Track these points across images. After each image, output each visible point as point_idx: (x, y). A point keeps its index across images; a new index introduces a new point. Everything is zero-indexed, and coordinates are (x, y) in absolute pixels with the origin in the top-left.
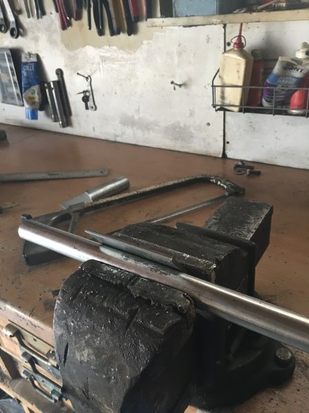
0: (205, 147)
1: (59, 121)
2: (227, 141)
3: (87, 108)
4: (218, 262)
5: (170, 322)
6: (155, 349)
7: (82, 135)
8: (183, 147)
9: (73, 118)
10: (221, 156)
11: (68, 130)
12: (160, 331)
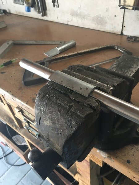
0: (112, 28)
1: (40, 13)
2: (124, 25)
3: (54, 6)
4: (114, 87)
5: (88, 112)
6: (79, 123)
7: (52, 21)
8: (101, 28)
9: (48, 12)
10: (120, 33)
11: (45, 18)
12: (83, 116)
